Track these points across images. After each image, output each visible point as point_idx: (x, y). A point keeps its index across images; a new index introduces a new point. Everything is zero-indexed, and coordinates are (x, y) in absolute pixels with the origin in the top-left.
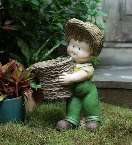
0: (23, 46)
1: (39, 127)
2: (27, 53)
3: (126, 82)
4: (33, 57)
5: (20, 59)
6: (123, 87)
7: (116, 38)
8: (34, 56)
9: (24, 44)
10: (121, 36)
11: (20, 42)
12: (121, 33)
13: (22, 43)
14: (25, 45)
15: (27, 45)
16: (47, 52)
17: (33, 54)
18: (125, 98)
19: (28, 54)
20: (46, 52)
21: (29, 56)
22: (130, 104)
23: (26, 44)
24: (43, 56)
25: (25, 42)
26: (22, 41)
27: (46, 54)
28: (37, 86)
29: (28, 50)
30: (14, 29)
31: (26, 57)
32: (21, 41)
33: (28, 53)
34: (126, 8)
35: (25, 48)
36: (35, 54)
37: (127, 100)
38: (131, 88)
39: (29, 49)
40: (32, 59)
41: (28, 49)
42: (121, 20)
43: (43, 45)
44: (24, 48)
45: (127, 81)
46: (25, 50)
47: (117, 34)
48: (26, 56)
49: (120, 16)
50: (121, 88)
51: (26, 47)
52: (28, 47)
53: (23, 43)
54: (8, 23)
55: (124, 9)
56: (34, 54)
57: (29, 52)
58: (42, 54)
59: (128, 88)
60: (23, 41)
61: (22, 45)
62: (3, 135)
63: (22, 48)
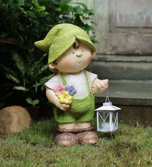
0: (18, 60)
2: (22, 67)
3: (123, 98)
4: (29, 71)
5: (15, 73)
7: (105, 50)
8: (30, 71)
9: (19, 57)
10: (110, 48)
11: (15, 56)
12: (111, 45)
13: (17, 56)
14: (20, 59)
15: (22, 59)
16: (43, 67)
18: (122, 114)
19: (23, 68)
20: (42, 67)
21: (25, 70)
22: (127, 120)
23: (20, 58)
24: (39, 70)
25: (20, 55)
26: (17, 54)
27: (42, 69)
28: (34, 102)
29: (23, 64)
30: (11, 43)
32: (16, 55)
33: (23, 67)
34: (115, 20)
35: (20, 62)
36: (32, 69)
37: (124, 116)
38: (128, 104)
39: (24, 63)
40: (28, 73)
41: (23, 63)
42: (110, 32)
43: (40, 59)
44: (19, 62)
45: (124, 97)
46: (20, 64)
47: (106, 46)
48: (21, 70)
49: (110, 28)
51: (21, 61)
52: (24, 61)
53: (18, 56)
54: (3, 35)
55: (113, 21)
56: (30, 68)
57: (25, 66)
58: (38, 69)
59: (126, 104)
61: (17, 59)
62: (7, 155)
63: (17, 62)
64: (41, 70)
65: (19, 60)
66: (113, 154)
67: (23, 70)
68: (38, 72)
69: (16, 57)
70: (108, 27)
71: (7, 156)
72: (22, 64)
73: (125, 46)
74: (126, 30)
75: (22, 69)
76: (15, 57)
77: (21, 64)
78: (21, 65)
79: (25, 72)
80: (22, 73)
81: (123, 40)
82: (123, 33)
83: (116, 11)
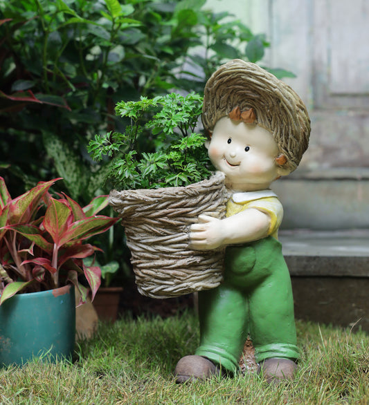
0: (61, 156)
1: (123, 375)
2: (73, 177)
4: (90, 185)
6: (349, 271)
8: (92, 184)
9: (64, 150)
10: (318, 152)
11: (52, 145)
12: (319, 144)
13: (57, 148)
14: (66, 155)
15: (72, 154)
17: (92, 178)
18: (354, 305)
19: (75, 179)
21: (79, 184)
23: (68, 152)
25: (66, 145)
26: (57, 141)
28: (104, 267)
29: (74, 168)
30: (41, 102)
31: (70, 187)
32: (54, 143)
33: (75, 175)
34: (329, 75)
35: (67, 162)
36: (97, 179)
37: (359, 308)
39: (77, 165)
40: (88, 192)
41: (73, 165)
42: (316, 108)
44: (63, 163)
46: (65, 169)
48: (69, 185)
49: (315, 99)
50: (341, 275)
51: (69, 160)
52: (76, 158)
53: (60, 147)
54: (21, 86)
55: (324, 79)
56: (94, 177)
57: (79, 172)
59: (363, 274)
60: (60, 144)
61: (59, 155)
62: (21, 390)
63: (59, 162)
65: (63, 158)
66: (328, 389)
67: (76, 183)
71: (22, 394)
72: (71, 168)
73: (357, 146)
74: (358, 102)
75: (72, 182)
76: (53, 148)
77: (68, 167)
78: (70, 172)
79: (79, 190)
80: (73, 193)
81: (353, 130)
82: (350, 109)
83: (329, 51)
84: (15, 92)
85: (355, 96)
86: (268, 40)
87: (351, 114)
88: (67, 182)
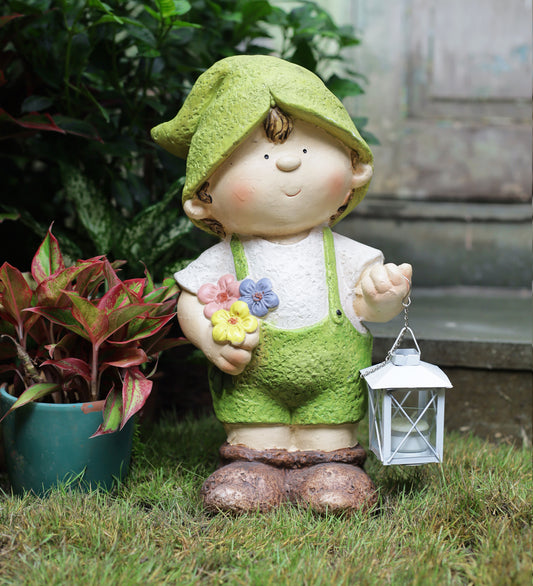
0: (85, 197)
1: (176, 508)
2: (100, 225)
3: (471, 343)
4: (124, 240)
5: (74, 246)
6: (463, 359)
7: (390, 183)
8: (128, 238)
9: (89, 189)
10: (410, 175)
11: (73, 183)
12: (412, 164)
13: (80, 187)
14: (92, 196)
15: (100, 195)
16: (178, 225)
17: (128, 231)
18: (467, 404)
19: (103, 229)
20: (173, 225)
21: (108, 236)
22: (485, 424)
23: (94, 191)
24: (162, 238)
25: (92, 182)
26: (80, 177)
27: (174, 233)
29: (102, 214)
30: (63, 132)
31: (97, 241)
32: (76, 180)
33: (104, 224)
34: (430, 74)
35: (92, 206)
36: (135, 232)
37: (473, 407)
38: (489, 366)
39: (105, 210)
40: (122, 248)
41: (101, 210)
42: (411, 116)
43: (167, 195)
44: (88, 207)
45: (476, 339)
46: (90, 215)
47: (395, 170)
48: (95, 237)
49: (410, 102)
51: (95, 203)
52: (105, 201)
53: (84, 185)
54: (33, 105)
55: (422, 77)
56: (131, 229)
57: (109, 220)
58: (155, 233)
59: (481, 365)
60: (83, 180)
61: (82, 195)
62: (50, 536)
63: (81, 206)
64: (168, 236)
65: (87, 200)
66: (447, 538)
67: (104, 234)
68: (159, 243)
69: (77, 187)
70: (403, 101)
71: (50, 542)
72: (99, 214)
73: (462, 169)
74: (467, 110)
75: (99, 233)
76: (75, 187)
77: (94, 213)
78: (97, 219)
79: (109, 245)
80: (101, 247)
81: (458, 147)
82: (457, 119)
83: (431, 41)
84: (27, 113)
85: (463, 102)
86: (357, 35)
87: (458, 126)
88: (93, 233)
